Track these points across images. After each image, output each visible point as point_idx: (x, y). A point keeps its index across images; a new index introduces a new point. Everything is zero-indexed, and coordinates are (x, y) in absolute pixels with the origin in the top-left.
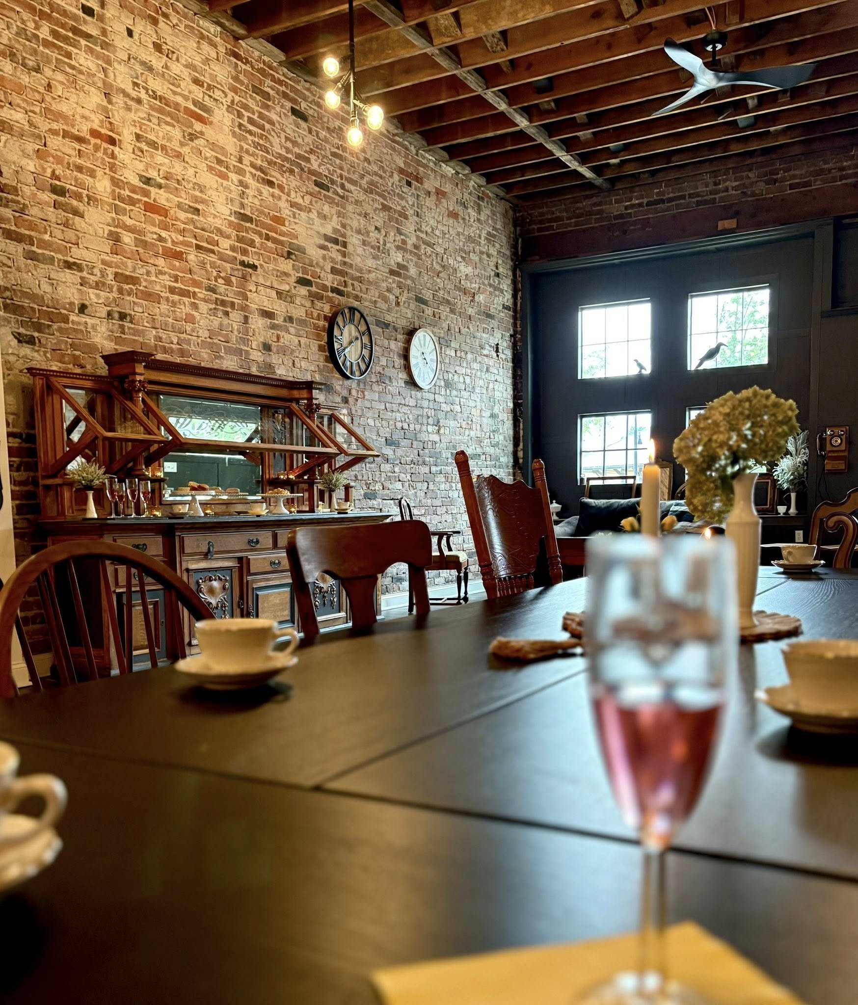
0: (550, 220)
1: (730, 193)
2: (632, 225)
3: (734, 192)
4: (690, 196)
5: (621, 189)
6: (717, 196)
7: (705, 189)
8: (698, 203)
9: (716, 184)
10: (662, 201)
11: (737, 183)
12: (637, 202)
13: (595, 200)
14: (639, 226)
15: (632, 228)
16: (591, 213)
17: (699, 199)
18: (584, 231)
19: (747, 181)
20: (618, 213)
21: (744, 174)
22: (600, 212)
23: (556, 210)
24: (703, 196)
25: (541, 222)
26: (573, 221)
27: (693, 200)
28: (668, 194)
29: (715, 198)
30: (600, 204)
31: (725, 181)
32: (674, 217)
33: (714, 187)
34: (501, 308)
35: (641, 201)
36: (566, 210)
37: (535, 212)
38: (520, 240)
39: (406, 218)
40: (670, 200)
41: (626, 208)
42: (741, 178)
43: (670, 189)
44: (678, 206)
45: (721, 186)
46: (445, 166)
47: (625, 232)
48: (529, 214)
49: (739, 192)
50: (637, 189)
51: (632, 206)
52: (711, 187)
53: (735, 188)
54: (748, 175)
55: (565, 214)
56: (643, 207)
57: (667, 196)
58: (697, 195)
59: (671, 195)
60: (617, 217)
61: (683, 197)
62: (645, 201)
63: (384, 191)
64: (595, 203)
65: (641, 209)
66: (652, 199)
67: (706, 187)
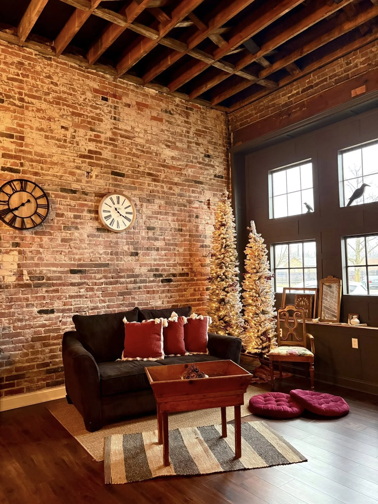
0: (246, 118)
1: (358, 68)
2: (294, 109)
3: (362, 66)
4: (331, 78)
5: (285, 86)
6: (349, 73)
7: (340, 70)
8: (336, 82)
9: (348, 64)
10: (311, 87)
11: (364, 58)
12: (295, 92)
13: (270, 97)
14: (298, 109)
15: (294, 110)
16: (268, 107)
17: (337, 78)
18: (265, 120)
19: (371, 55)
20: (284, 103)
21: (368, 50)
22: (274, 105)
23: (249, 110)
24: (339, 75)
25: (242, 120)
26: (258, 114)
27: (333, 80)
28: (315, 81)
29: (348, 74)
30: (273, 99)
31: (354, 60)
32: (321, 96)
33: (347, 67)
34: (212, 177)
35: (297, 91)
36: (255, 109)
37: (238, 115)
38: (232, 134)
39: (101, 121)
40: (317, 84)
41: (289, 98)
42: (366, 54)
43: (316, 77)
44: (323, 88)
45: (352, 65)
46: (147, 89)
47: (289, 115)
48: (235, 116)
49: (366, 64)
50: (295, 83)
51: (293, 95)
52: (345, 67)
53: (362, 63)
54: (371, 50)
55: (254, 112)
56: (299, 94)
57: (315, 82)
58: (335, 75)
59: (317, 81)
60: (283, 106)
61: (325, 80)
62: (300, 90)
63: (75, 104)
64: (271, 100)
65: (298, 96)
66: (305, 87)
67: (341, 68)
